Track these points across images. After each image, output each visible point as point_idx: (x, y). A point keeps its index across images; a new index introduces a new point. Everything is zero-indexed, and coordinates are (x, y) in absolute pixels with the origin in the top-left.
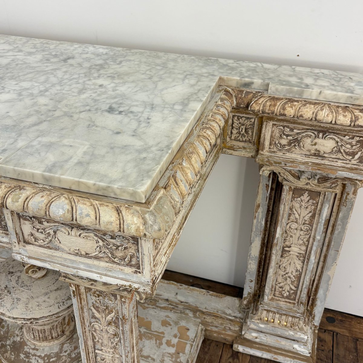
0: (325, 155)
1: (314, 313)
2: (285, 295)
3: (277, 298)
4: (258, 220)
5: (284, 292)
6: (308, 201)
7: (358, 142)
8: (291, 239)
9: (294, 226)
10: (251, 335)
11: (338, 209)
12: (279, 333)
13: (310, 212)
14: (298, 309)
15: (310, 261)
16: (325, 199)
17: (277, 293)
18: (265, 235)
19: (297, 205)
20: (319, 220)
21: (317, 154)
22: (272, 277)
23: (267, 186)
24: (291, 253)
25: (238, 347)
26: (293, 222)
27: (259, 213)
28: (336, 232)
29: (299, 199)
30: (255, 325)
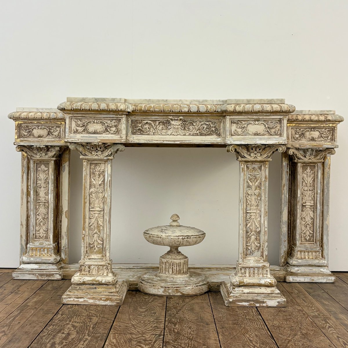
0: (316, 139)
1: (324, 256)
2: (308, 239)
3: (304, 243)
4: (285, 195)
5: (306, 237)
6: (310, 172)
7: (328, 131)
8: (305, 197)
9: (306, 188)
10: (294, 270)
11: (323, 180)
12: (310, 263)
13: (312, 178)
14: (317, 246)
15: (317, 209)
16: (318, 168)
17: (303, 239)
18: (289, 204)
19: (305, 176)
20: (317, 181)
21: (313, 139)
22: (299, 226)
23: (287, 172)
24: (307, 207)
25: (289, 278)
26: (304, 186)
27: (285, 190)
28: (325, 193)
29: (306, 172)
30: (296, 261)
